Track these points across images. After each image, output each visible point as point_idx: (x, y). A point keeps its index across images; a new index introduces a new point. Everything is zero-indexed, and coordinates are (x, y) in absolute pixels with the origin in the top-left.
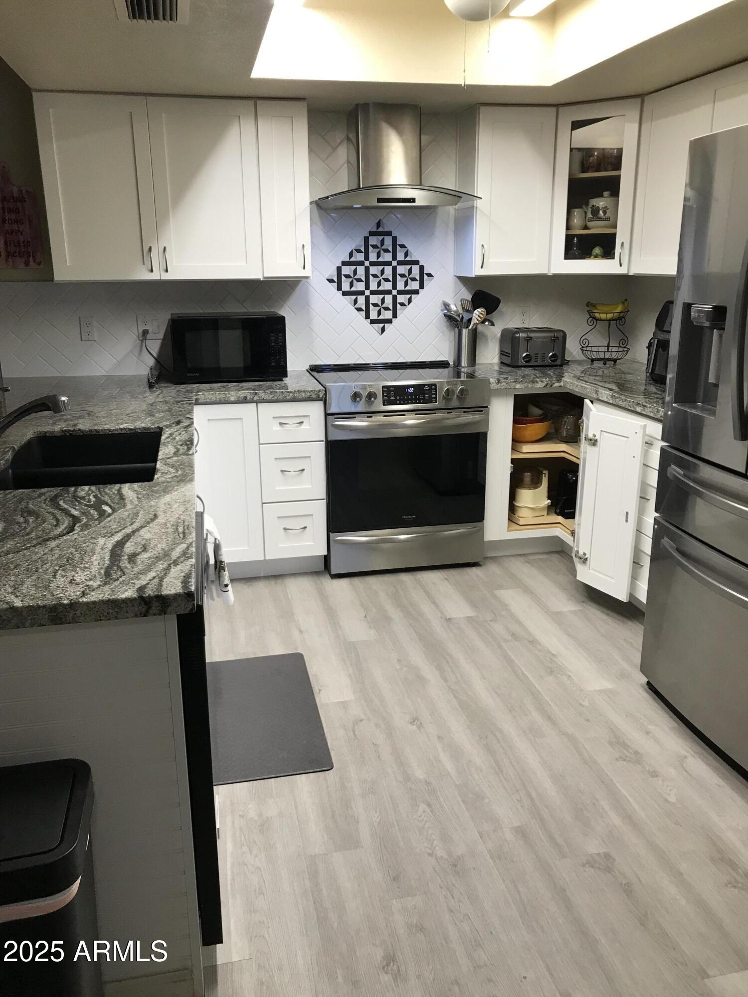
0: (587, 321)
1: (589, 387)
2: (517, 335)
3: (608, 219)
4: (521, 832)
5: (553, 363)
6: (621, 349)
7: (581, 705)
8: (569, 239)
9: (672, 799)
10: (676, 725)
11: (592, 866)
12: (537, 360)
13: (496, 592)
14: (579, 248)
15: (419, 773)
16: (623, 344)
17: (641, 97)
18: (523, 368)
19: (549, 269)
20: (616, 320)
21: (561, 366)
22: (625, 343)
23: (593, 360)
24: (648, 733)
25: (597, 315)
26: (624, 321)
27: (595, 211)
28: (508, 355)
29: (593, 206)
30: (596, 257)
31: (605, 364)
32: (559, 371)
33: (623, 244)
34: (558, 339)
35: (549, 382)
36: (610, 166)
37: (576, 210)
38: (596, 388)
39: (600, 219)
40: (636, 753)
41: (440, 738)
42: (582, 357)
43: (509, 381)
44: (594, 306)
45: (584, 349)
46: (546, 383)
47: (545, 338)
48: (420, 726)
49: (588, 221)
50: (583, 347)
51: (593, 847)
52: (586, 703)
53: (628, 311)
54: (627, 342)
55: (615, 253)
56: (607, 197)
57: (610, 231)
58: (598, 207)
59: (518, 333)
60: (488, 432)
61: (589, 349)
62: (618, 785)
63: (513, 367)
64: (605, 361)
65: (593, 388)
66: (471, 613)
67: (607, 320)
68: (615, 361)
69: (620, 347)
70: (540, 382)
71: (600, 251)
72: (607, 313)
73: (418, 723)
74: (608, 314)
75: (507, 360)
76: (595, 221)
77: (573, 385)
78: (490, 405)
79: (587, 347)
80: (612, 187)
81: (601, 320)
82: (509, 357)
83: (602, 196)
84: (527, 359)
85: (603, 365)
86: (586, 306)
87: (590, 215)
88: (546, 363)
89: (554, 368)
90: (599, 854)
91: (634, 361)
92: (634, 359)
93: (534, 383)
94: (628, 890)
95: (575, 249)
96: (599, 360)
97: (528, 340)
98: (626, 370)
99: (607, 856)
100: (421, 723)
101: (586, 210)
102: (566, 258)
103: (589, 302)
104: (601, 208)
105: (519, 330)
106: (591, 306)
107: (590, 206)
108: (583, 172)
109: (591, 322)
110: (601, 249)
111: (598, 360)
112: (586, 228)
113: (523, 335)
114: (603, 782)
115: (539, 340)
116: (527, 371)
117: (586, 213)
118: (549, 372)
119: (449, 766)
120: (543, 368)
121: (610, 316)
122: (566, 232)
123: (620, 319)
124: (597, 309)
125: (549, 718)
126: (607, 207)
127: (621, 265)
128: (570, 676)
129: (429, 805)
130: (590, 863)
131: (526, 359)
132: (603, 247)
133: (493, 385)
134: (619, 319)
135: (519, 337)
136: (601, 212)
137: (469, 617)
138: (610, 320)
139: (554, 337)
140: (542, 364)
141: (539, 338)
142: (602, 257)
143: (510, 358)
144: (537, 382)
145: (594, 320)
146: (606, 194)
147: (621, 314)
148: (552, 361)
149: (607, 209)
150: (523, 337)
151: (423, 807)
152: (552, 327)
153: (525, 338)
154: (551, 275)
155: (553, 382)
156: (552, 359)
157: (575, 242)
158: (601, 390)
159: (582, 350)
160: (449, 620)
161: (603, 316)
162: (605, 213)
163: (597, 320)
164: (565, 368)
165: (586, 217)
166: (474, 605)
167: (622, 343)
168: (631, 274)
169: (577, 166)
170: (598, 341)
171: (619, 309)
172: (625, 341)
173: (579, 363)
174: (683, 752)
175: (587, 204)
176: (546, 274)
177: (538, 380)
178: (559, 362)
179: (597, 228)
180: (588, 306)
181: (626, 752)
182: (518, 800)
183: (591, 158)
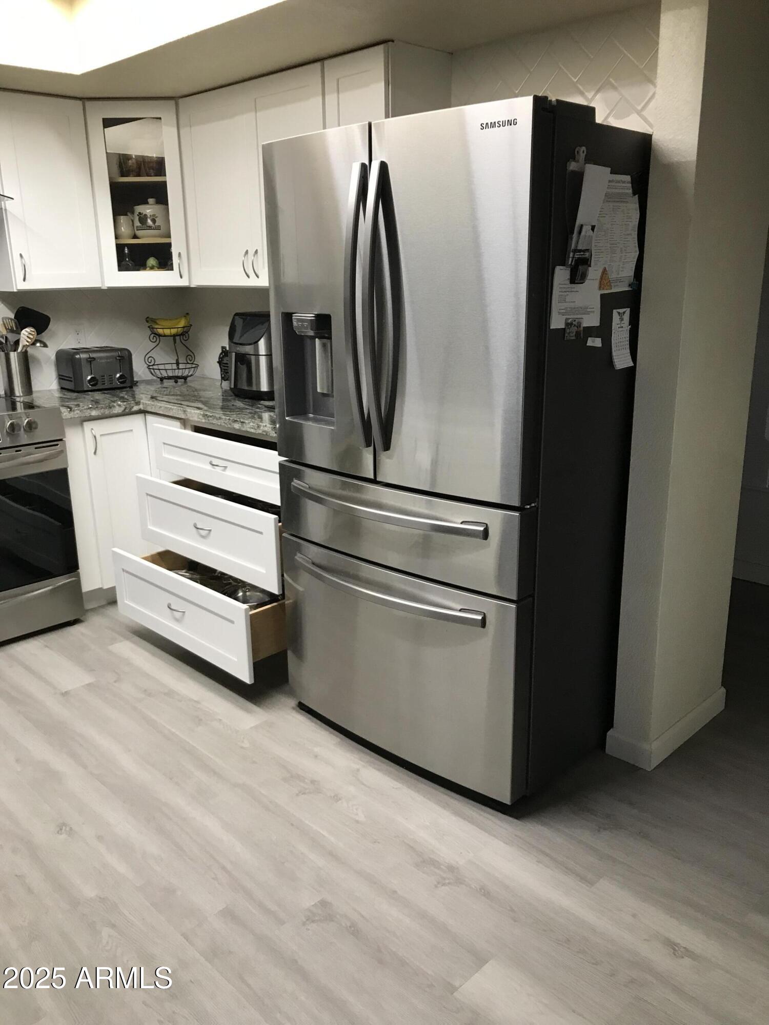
0: (150, 338)
1: (175, 407)
2: (78, 356)
3: (158, 228)
4: (229, 914)
5: (122, 385)
6: (189, 366)
7: (242, 747)
8: (120, 248)
9: (361, 817)
10: (339, 740)
11: (313, 921)
12: (104, 383)
13: (110, 648)
14: (132, 259)
15: (89, 891)
16: (190, 361)
17: (174, 99)
18: (90, 393)
19: (103, 282)
20: (180, 335)
21: (131, 387)
22: (191, 357)
23: (162, 379)
24: (316, 756)
25: (160, 331)
26: (187, 337)
27: (143, 219)
28: (70, 379)
29: (140, 213)
30: (152, 268)
31: (176, 382)
32: (130, 392)
33: (180, 254)
34: (124, 358)
35: (128, 406)
36: (152, 171)
37: (122, 217)
38: (184, 408)
39: (150, 228)
40: (313, 782)
41: (100, 838)
42: (150, 377)
43: (83, 408)
44: (154, 321)
45: (150, 367)
46: (124, 407)
47: (107, 358)
48: (71, 832)
49: (137, 230)
50: (149, 366)
51: (308, 900)
52: (246, 744)
53: (191, 325)
54: (193, 359)
55: (172, 264)
56: (151, 205)
57: (164, 241)
58: (146, 215)
59: (78, 353)
60: (68, 469)
61: (155, 367)
62: (307, 822)
63: (78, 392)
64: (176, 379)
65: (179, 408)
66: (88, 679)
67: (171, 336)
68: (185, 378)
69: (188, 363)
70: (117, 407)
71: (155, 262)
72: (170, 328)
73: (68, 829)
74: (172, 329)
75: (69, 385)
76: (144, 229)
77: (155, 408)
78: (65, 437)
79: (154, 365)
80: (160, 194)
81: (165, 336)
82: (71, 381)
83: (147, 203)
84: (93, 383)
85: (174, 384)
86: (145, 321)
87: (137, 223)
88: (114, 385)
89: (125, 390)
90: (315, 905)
91: (204, 377)
92: (203, 375)
93: (110, 408)
94: (354, 931)
95: (127, 259)
96: (169, 378)
97: (90, 362)
98: (198, 387)
99: (324, 904)
100: (71, 829)
101: (133, 218)
102: (120, 270)
103: (148, 317)
104: (149, 216)
105: (78, 351)
106: (151, 322)
107: (136, 213)
108: (123, 175)
109: (153, 339)
110: (156, 260)
111: (166, 379)
112: (135, 237)
113: (84, 356)
114: (292, 825)
115: (103, 361)
116: (98, 396)
117: (133, 221)
118: (122, 395)
119: (122, 868)
120: (113, 391)
121: (174, 331)
122: (116, 242)
123: (184, 334)
124: (157, 324)
125: (215, 773)
126: (155, 215)
127: (181, 277)
128: (220, 720)
129: (113, 926)
130: (311, 918)
131: (91, 382)
132: (157, 258)
133: (65, 414)
134: (182, 334)
135: (80, 359)
136: (149, 221)
137: (89, 685)
138: (174, 336)
139: (119, 357)
140: (110, 386)
141: (101, 358)
142: (158, 268)
143: (73, 383)
144: (114, 406)
145: (157, 336)
146: (151, 201)
147: (185, 328)
148: (121, 383)
149: (157, 217)
150: (84, 358)
151: (106, 932)
152: (113, 346)
153: (87, 359)
154: (106, 288)
155: (132, 405)
156: (120, 381)
157: (126, 252)
158: (189, 410)
159: (149, 368)
160: (65, 694)
161: (167, 332)
162: (154, 221)
163: (160, 335)
164: (135, 388)
165: (133, 225)
166: (90, 669)
167: (189, 359)
168: (192, 286)
169: (116, 169)
170: (165, 359)
171: (182, 323)
172: (191, 356)
173: (148, 382)
174: (356, 766)
175: (133, 213)
176: (100, 287)
177: (115, 404)
178: (128, 384)
179: (147, 238)
180: (147, 322)
181: (302, 784)
182: (213, 878)
183: (130, 161)
